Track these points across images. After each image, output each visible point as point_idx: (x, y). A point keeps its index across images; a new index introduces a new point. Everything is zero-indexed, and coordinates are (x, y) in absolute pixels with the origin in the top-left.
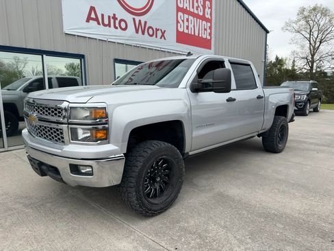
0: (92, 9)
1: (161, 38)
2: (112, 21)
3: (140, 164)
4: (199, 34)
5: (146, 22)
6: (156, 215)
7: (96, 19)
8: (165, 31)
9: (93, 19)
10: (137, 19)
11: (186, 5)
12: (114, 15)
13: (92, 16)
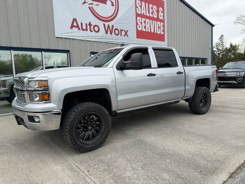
0: (75, 20)
1: (125, 36)
2: (88, 27)
3: (72, 117)
4: (154, 31)
5: (113, 26)
6: (88, 152)
7: (77, 26)
8: (127, 31)
9: (75, 27)
10: (106, 24)
11: (143, 12)
12: (90, 23)
13: (74, 24)
